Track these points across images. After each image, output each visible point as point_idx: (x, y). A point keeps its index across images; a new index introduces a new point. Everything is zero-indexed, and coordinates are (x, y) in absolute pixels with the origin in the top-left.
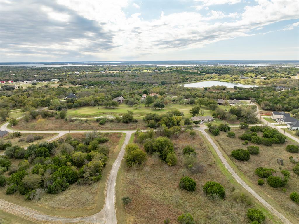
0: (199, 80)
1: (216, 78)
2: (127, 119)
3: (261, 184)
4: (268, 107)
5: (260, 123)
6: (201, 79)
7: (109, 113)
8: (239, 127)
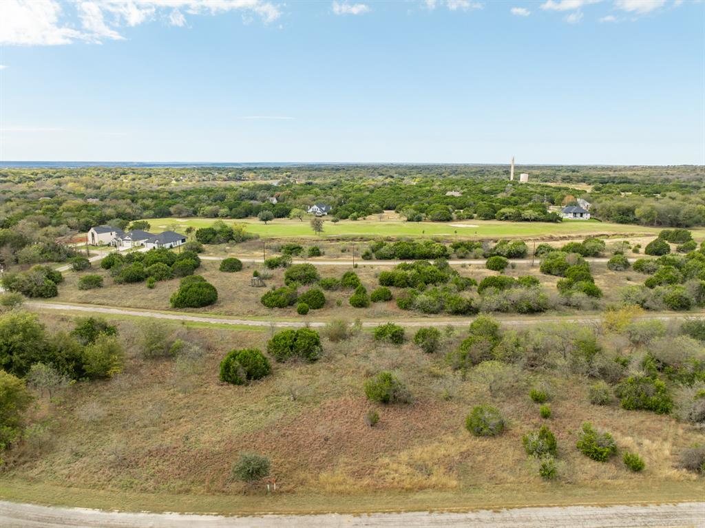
3: (304, 313)
5: (91, 255)
8: (69, 270)
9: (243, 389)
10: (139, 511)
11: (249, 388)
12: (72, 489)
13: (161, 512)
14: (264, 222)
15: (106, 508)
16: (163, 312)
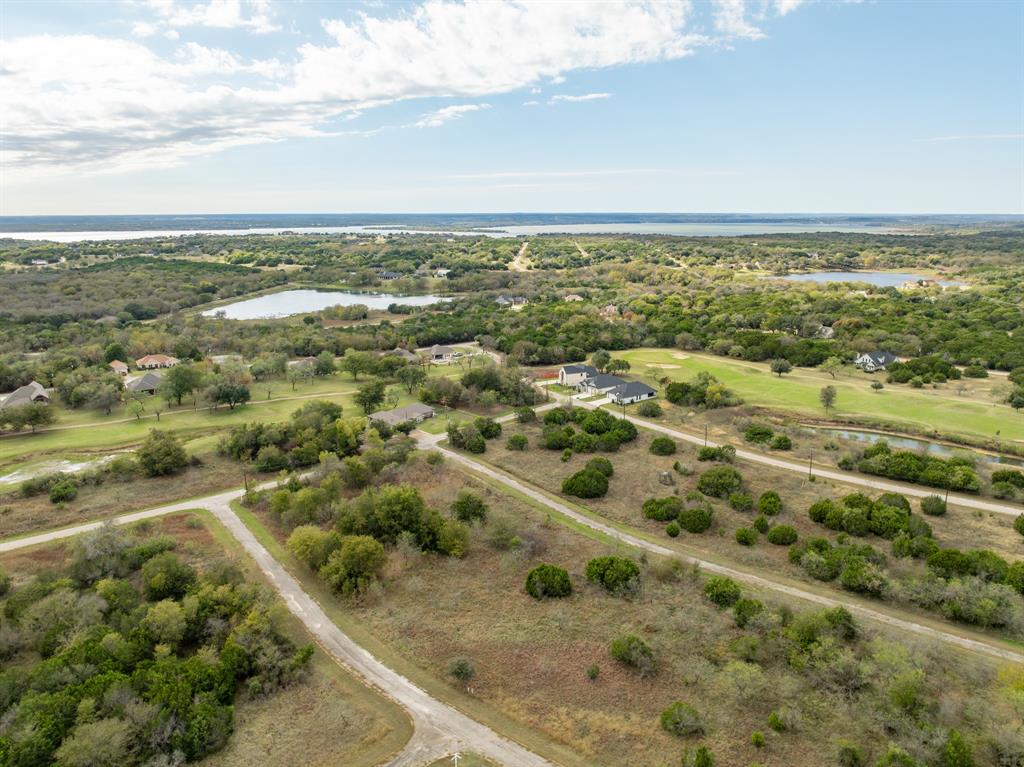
0: (253, 291)
1: (301, 279)
2: (169, 459)
3: (673, 534)
4: (535, 357)
5: (547, 400)
6: (256, 286)
7: (36, 455)
8: (515, 420)
9: (534, 602)
10: (390, 668)
11: (540, 603)
12: (372, 637)
13: (400, 675)
14: (777, 374)
15: (377, 657)
16: (550, 495)
